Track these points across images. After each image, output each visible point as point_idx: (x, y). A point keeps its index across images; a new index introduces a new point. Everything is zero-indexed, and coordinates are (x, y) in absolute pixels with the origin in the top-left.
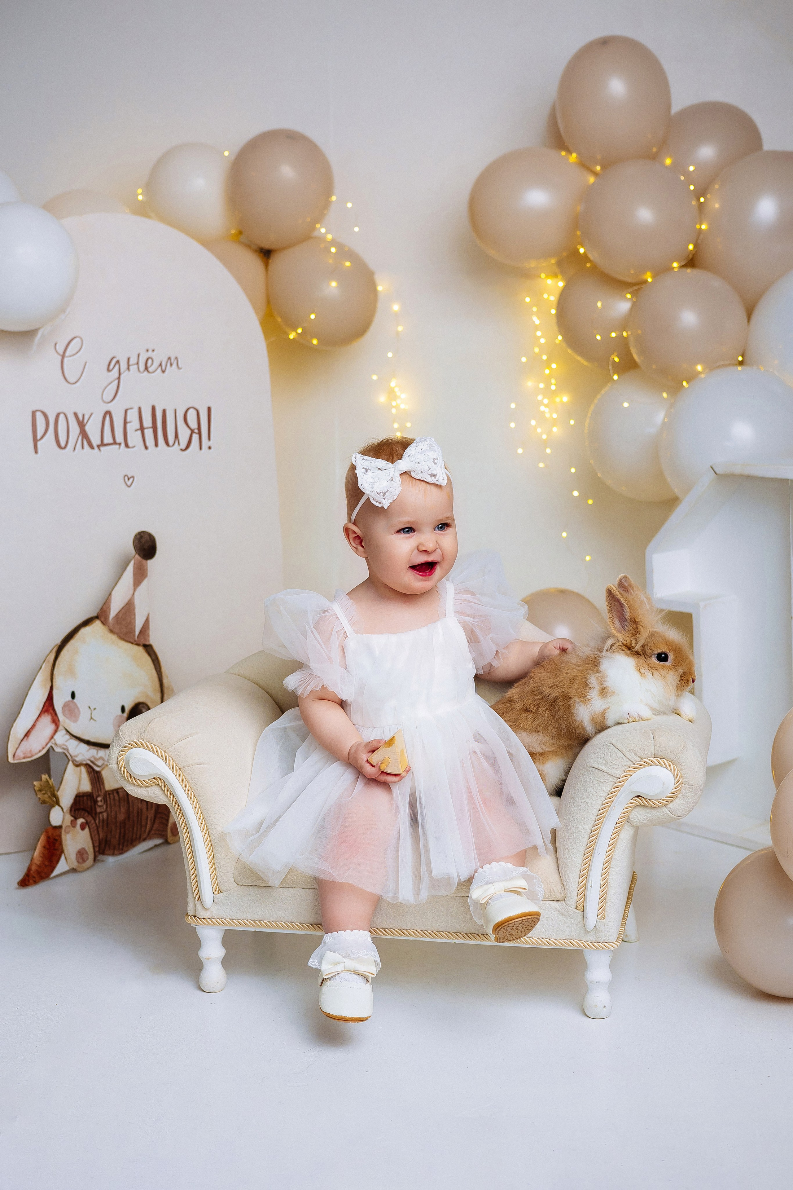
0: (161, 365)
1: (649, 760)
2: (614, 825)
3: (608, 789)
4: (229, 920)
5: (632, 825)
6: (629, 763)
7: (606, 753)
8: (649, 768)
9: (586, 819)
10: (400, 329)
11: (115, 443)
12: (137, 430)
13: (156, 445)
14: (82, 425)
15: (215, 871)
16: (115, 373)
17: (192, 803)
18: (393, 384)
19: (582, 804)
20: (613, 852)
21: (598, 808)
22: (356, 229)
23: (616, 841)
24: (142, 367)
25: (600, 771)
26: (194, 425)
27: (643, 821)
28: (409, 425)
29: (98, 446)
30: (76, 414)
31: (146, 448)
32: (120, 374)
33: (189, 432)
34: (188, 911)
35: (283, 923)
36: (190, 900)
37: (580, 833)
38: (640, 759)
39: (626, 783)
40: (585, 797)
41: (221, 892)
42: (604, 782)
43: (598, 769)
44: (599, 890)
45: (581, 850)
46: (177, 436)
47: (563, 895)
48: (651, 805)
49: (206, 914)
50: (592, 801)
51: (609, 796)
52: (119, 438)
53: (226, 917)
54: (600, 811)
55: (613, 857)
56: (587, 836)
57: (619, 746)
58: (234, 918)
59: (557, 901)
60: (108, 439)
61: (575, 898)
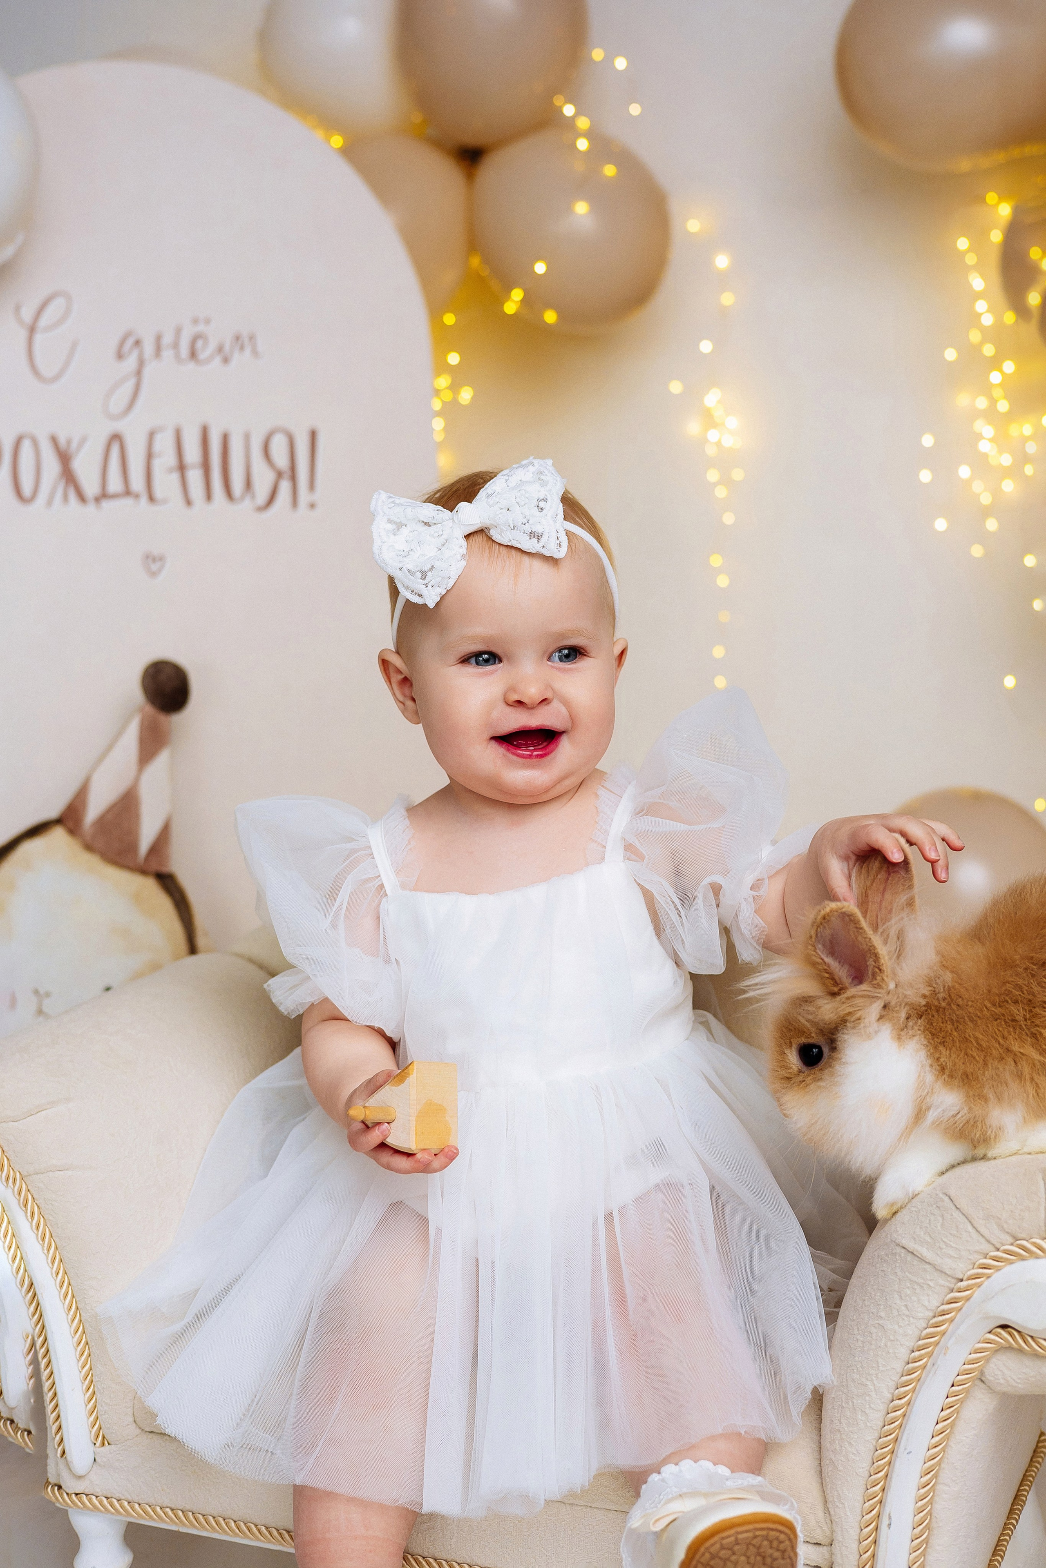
0: (220, 349)
1: (1034, 1244)
2: (946, 1388)
3: (933, 1301)
4: (126, 1504)
5: (991, 1390)
6: (986, 1247)
7: (932, 1218)
8: (1031, 1263)
9: (881, 1368)
10: (727, 299)
11: (128, 492)
12: (170, 471)
13: (209, 496)
14: (65, 458)
15: (94, 1398)
16: (131, 362)
17: (46, 1252)
18: (712, 399)
19: (876, 1331)
20: (943, 1450)
21: (911, 1344)
22: (635, 110)
23: (952, 1426)
24: (184, 350)
25: (917, 1259)
26: (281, 459)
27: (1015, 1384)
28: (738, 475)
29: (97, 500)
30: (54, 440)
31: (189, 502)
32: (141, 363)
33: (270, 476)
34: (48, 1474)
35: (233, 1524)
36: (50, 1452)
37: (867, 1398)
38: (1010, 1240)
39: (978, 1294)
40: (883, 1314)
41: (109, 1444)
42: (925, 1286)
43: (912, 1253)
44: (908, 1533)
45: (869, 1438)
46: (248, 484)
47: (828, 1533)
48: (1035, 1350)
49: (80, 1487)
50: (896, 1327)
51: (936, 1319)
52: (137, 483)
53: (120, 1495)
54: (913, 1354)
55: (946, 1460)
56: (882, 1408)
57: (963, 1203)
58: (136, 1499)
59: (815, 1544)
60: (115, 484)
61: (854, 1546)
